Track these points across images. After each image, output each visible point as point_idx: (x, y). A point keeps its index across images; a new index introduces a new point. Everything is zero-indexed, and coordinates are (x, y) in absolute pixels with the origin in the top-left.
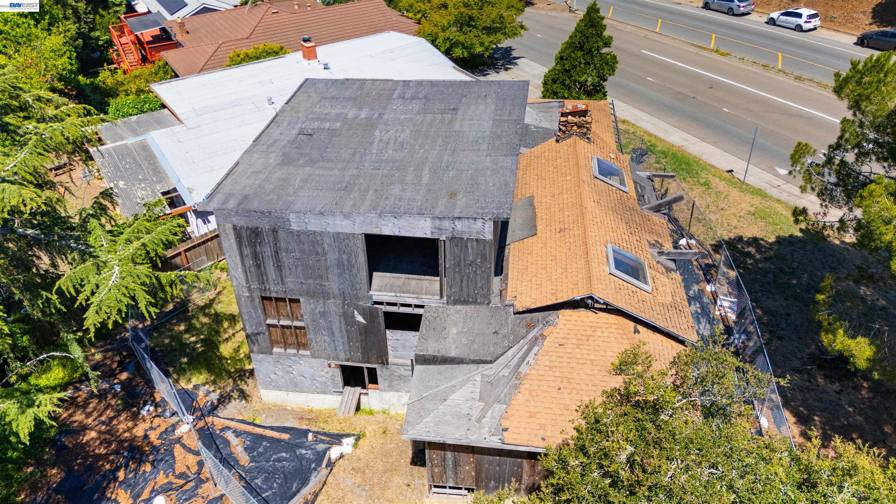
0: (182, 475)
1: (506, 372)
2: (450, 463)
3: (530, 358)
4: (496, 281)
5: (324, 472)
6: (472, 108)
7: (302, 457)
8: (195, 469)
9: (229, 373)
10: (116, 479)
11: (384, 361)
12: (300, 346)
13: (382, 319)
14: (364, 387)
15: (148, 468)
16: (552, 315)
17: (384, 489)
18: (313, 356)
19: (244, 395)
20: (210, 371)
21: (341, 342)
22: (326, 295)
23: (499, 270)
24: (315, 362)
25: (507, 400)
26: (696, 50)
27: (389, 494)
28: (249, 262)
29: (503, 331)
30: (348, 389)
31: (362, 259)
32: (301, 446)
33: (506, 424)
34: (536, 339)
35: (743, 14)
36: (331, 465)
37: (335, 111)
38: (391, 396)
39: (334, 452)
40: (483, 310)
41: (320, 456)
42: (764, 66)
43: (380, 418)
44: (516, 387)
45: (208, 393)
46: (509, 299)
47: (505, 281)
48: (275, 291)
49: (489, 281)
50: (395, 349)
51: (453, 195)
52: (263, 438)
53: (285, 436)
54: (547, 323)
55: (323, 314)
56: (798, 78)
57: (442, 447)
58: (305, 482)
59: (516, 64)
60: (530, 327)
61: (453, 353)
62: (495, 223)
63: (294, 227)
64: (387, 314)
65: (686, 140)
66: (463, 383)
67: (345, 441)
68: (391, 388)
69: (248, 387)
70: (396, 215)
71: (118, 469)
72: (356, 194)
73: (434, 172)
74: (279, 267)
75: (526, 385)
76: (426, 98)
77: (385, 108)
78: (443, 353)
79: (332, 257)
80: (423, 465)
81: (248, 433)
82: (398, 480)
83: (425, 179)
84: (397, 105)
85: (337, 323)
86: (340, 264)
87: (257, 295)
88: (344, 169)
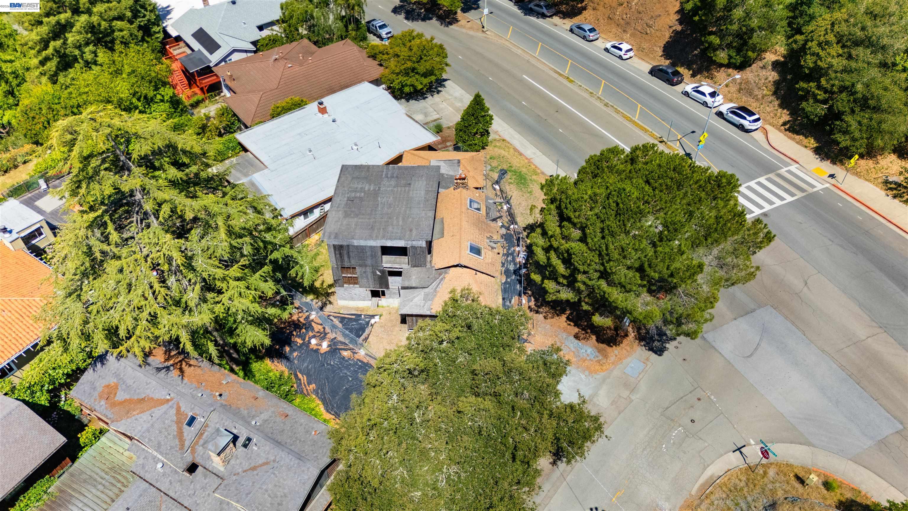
0: (318, 332)
1: (432, 291)
2: (415, 321)
3: (440, 286)
4: (429, 256)
5: (370, 328)
6: (417, 183)
7: (361, 324)
8: (322, 330)
9: (322, 294)
10: (293, 335)
11: (387, 287)
12: (356, 283)
13: (387, 273)
14: (380, 297)
15: (304, 330)
16: (448, 269)
17: (392, 332)
18: (360, 287)
19: (330, 303)
20: (314, 294)
21: (371, 281)
22: (366, 266)
23: (430, 252)
24: (362, 289)
25: (432, 300)
26: (556, 76)
27: (394, 333)
28: (338, 256)
29: (431, 277)
30: (374, 298)
31: (380, 253)
32: (360, 320)
33: (432, 307)
34: (442, 279)
35: (592, 41)
36: (372, 325)
37: (360, 186)
38: (391, 300)
39: (373, 321)
40: (424, 269)
41: (368, 323)
42: (591, 93)
43: (387, 308)
44: (435, 295)
45: (317, 303)
46: (433, 264)
47: (432, 257)
48: (346, 264)
49: (425, 258)
50: (392, 283)
51: (411, 230)
52: (345, 318)
53: (354, 317)
54: (446, 273)
55: (365, 272)
56: (606, 105)
57: (412, 316)
58: (364, 331)
59: (445, 87)
60: (440, 274)
61: (414, 285)
62: (426, 242)
63: (356, 244)
64: (389, 271)
65: (534, 154)
66: (417, 296)
67: (376, 317)
68: (390, 297)
69: (332, 299)
70: (391, 239)
71: (292, 332)
72: (376, 231)
73: (403, 219)
74: (349, 257)
75: (439, 294)
76: (397, 177)
77: (380, 184)
78: (411, 285)
79: (369, 253)
80: (405, 323)
81: (339, 317)
82: (397, 329)
83: (401, 223)
84: (385, 182)
85: (370, 275)
86: (372, 255)
87: (340, 267)
88: (369, 219)
